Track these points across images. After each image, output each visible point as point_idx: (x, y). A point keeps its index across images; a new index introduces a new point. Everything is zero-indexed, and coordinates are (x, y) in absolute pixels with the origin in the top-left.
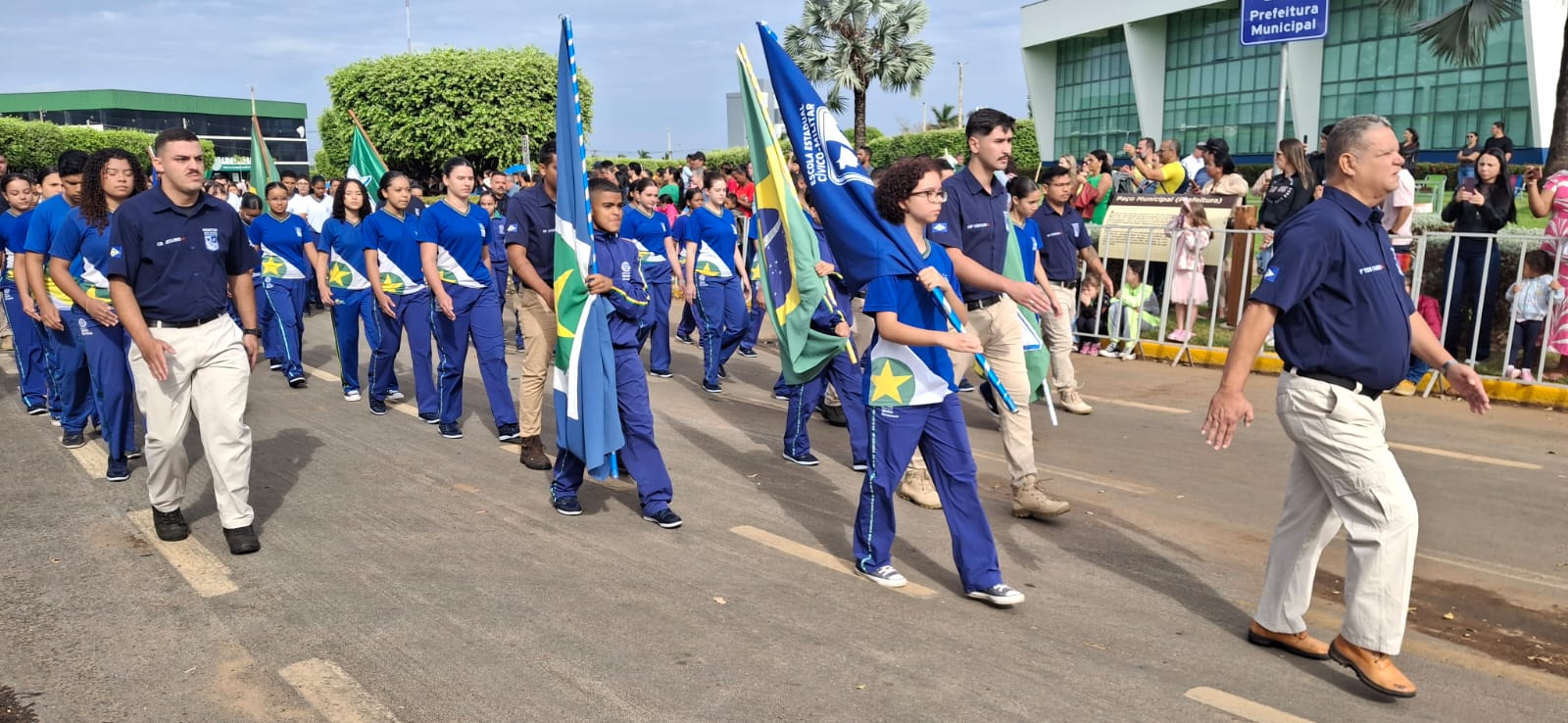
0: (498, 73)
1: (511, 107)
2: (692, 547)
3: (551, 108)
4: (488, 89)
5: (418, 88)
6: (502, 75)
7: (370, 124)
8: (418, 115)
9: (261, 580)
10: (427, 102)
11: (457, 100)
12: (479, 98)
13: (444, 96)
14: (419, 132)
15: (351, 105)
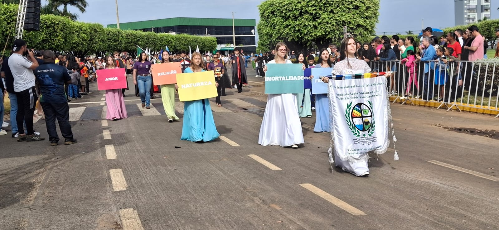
1: (339, 13)
3: (358, 12)
4: (328, 5)
5: (297, 8)
8: (296, 20)
10: (301, 14)
11: (314, 12)
12: (324, 10)
13: (308, 11)
14: (297, 28)
15: (268, 18)
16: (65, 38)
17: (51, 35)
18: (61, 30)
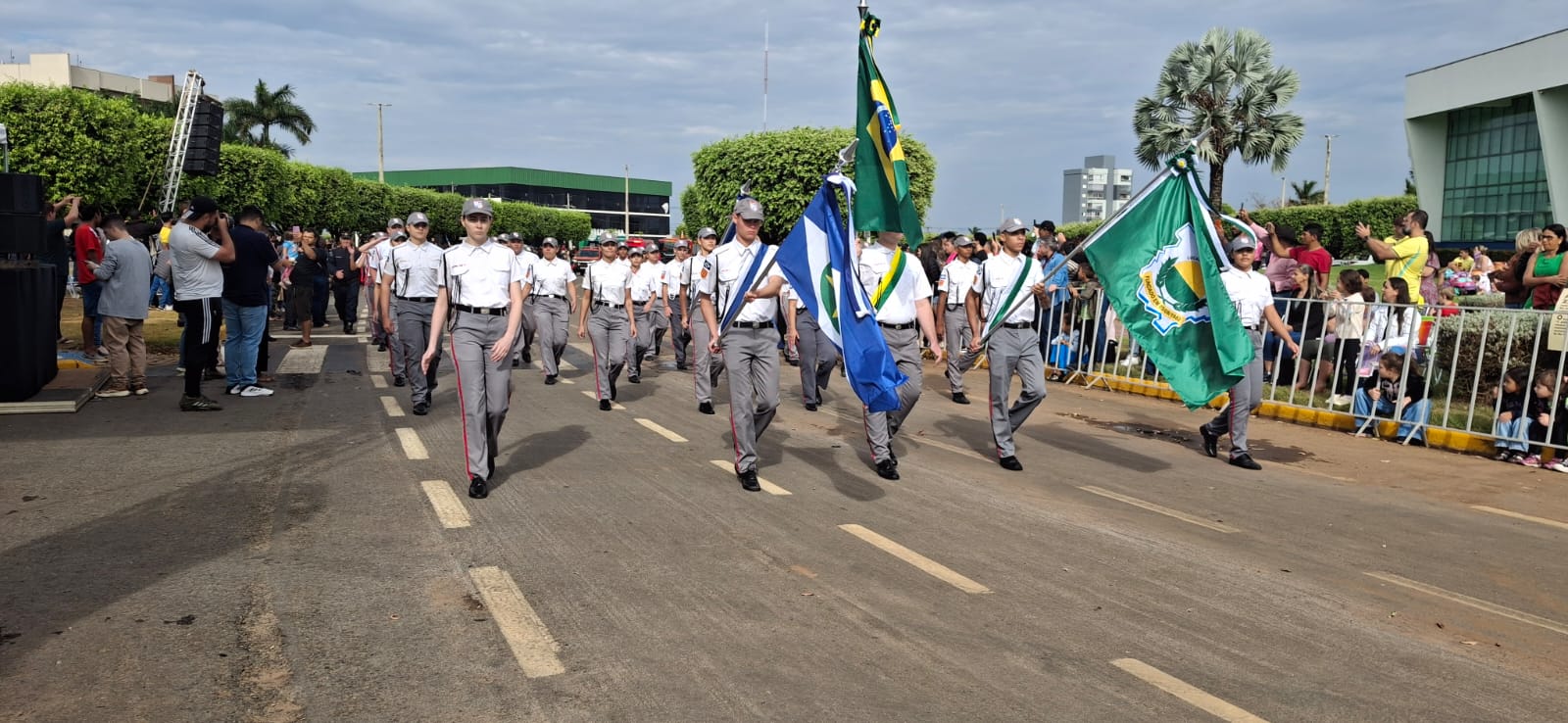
2: (1066, 679)
5: (773, 164)
8: (772, 190)
9: (589, 663)
13: (796, 172)
14: (771, 207)
15: (713, 181)
16: (270, 196)
17: (239, 187)
18: (263, 179)
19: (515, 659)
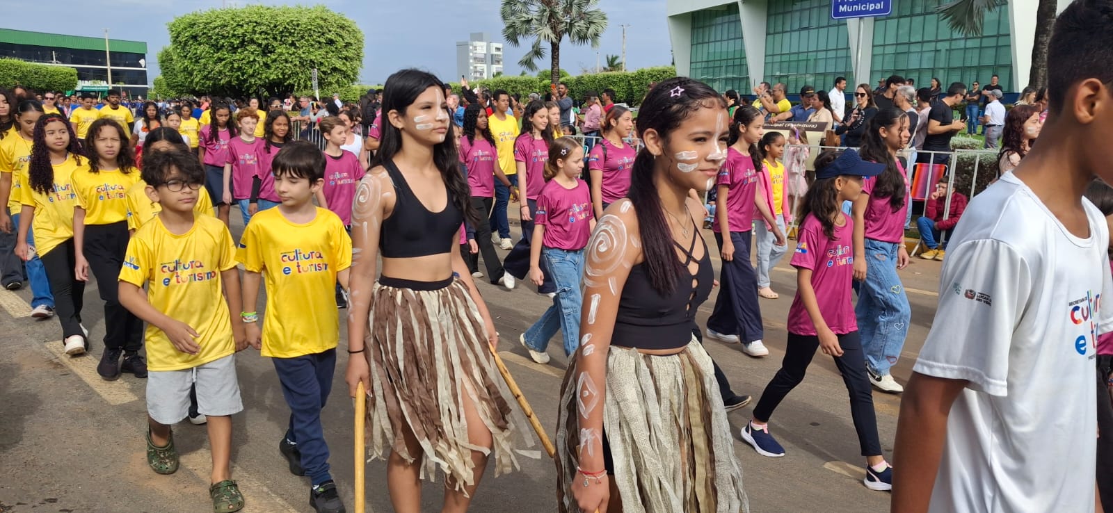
0: (295, 23)
1: (304, 48)
3: (334, 49)
5: (236, 33)
6: (298, 25)
7: (199, 59)
8: (235, 53)
10: (242, 44)
11: (264, 42)
12: (281, 41)
13: (255, 39)
14: (236, 65)
15: (186, 44)
19: (98, 395)
